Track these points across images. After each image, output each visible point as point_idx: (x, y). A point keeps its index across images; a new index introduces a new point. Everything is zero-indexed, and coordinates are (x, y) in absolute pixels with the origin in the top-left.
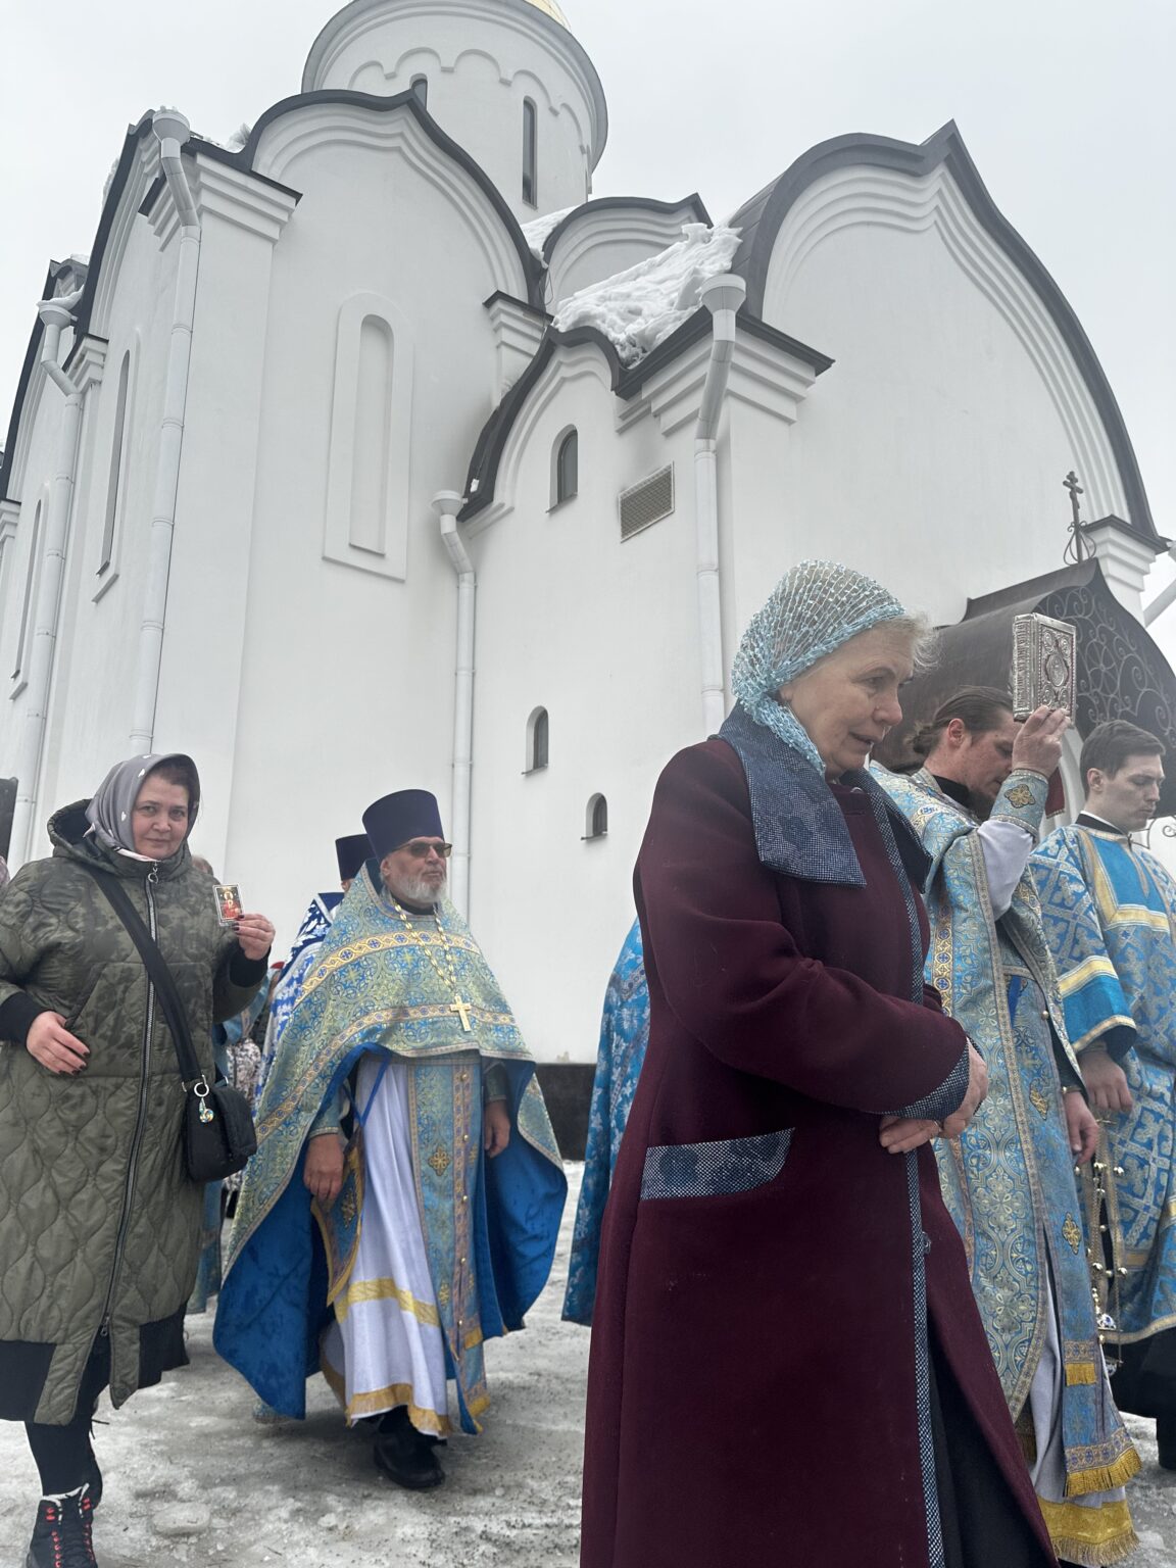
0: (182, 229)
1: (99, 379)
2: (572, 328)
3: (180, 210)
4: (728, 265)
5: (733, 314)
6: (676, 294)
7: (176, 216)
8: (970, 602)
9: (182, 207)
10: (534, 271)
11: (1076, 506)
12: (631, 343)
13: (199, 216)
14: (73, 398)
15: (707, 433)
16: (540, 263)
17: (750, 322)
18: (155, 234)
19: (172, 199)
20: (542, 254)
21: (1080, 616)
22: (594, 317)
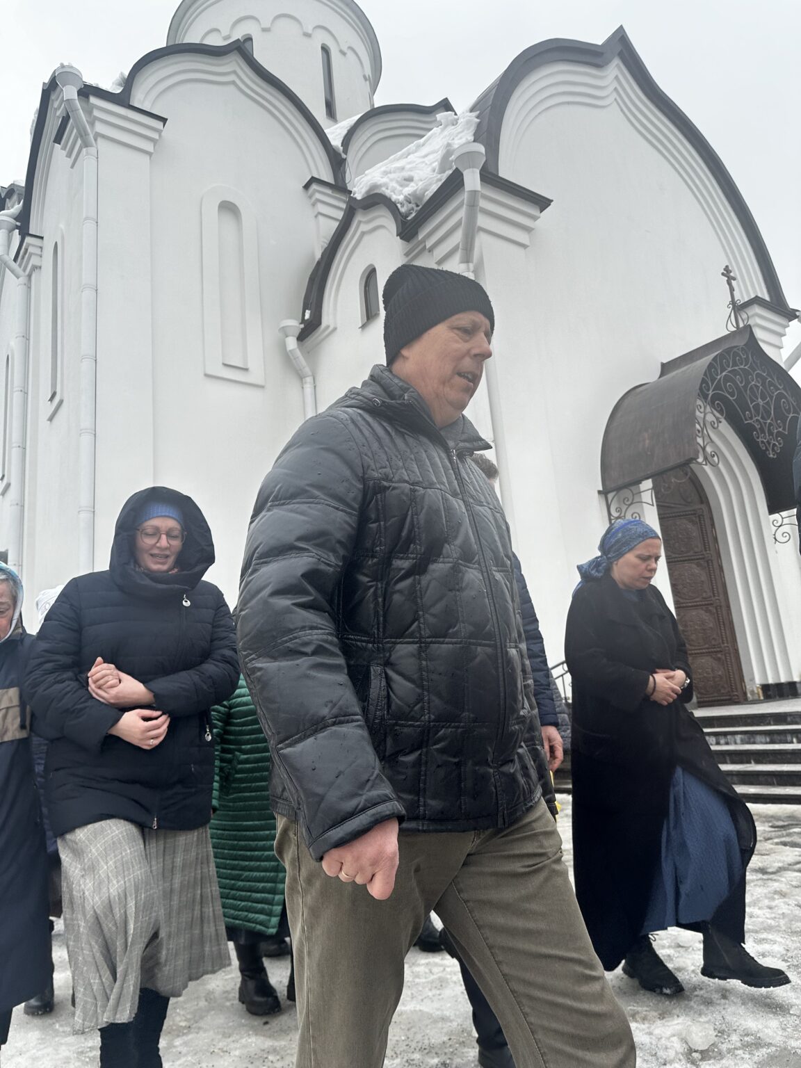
0: (84, 150)
1: (39, 265)
2: (366, 196)
3: (81, 136)
4: (472, 138)
5: (478, 171)
6: (436, 163)
7: (79, 142)
8: (663, 365)
9: (83, 135)
10: (337, 161)
11: (732, 290)
12: (407, 201)
13: (96, 140)
14: (22, 280)
15: (467, 259)
16: (340, 155)
17: (490, 177)
18: (67, 156)
19: (75, 131)
20: (341, 148)
21: (742, 367)
22: (380, 186)
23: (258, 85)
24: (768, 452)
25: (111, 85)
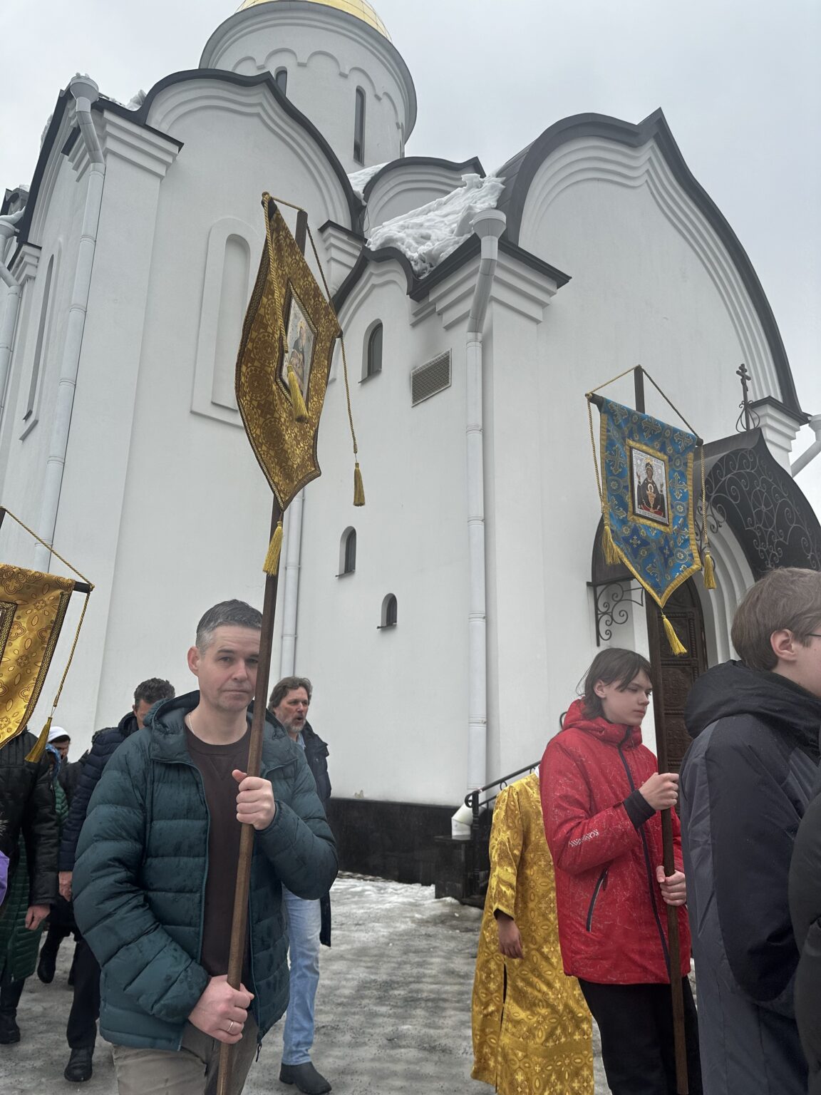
0: (92, 164)
1: (33, 275)
2: (380, 248)
3: (90, 151)
4: (494, 204)
5: (497, 240)
6: (455, 225)
7: (88, 156)
9: (92, 149)
10: (357, 207)
11: (745, 389)
12: (422, 260)
13: (105, 156)
14: (14, 288)
15: (476, 328)
16: (361, 202)
17: (509, 246)
18: (73, 169)
19: (84, 144)
20: (363, 195)
21: (748, 470)
22: (396, 240)
23: (283, 120)
24: (766, 562)
25: (129, 101)
